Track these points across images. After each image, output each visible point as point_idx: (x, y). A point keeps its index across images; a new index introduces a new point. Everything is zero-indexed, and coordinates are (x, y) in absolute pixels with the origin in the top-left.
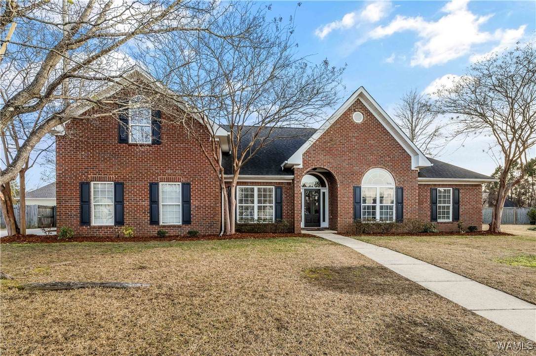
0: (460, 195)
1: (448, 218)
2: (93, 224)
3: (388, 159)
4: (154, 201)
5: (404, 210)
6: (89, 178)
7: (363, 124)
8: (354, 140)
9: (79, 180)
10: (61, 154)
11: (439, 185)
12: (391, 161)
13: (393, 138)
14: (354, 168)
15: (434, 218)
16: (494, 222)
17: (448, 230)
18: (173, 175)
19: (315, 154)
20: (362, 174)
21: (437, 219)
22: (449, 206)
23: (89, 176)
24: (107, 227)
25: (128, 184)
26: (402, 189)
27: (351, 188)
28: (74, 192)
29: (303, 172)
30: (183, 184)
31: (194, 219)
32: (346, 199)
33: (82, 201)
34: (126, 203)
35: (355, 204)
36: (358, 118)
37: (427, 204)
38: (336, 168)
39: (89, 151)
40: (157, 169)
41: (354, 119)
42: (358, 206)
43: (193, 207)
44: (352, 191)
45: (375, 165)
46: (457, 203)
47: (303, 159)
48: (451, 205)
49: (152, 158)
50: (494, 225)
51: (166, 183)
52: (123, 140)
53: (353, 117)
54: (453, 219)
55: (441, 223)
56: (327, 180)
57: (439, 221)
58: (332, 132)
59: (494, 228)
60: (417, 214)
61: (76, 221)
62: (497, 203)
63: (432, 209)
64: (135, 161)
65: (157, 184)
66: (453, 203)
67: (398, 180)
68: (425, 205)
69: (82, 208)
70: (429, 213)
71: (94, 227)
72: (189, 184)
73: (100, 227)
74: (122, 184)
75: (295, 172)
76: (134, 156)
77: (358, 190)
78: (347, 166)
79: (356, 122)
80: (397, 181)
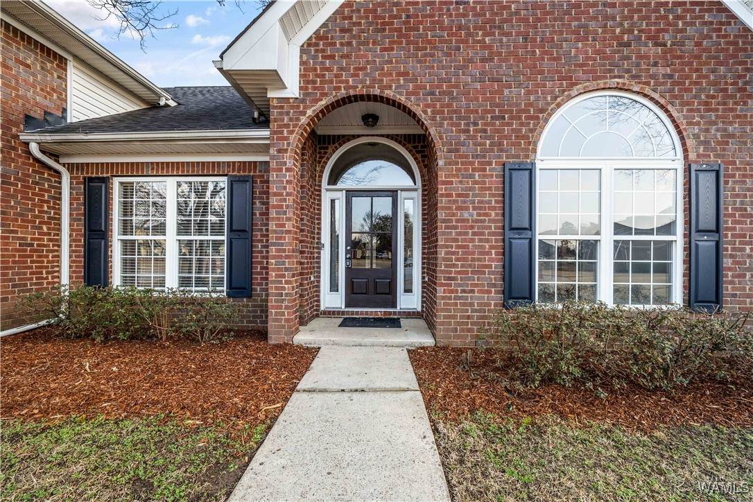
3: (652, 50)
5: (727, 262)
12: (669, 56)
14: (506, 92)
19: (349, 44)
20: (538, 116)
26: (718, 171)
27: (494, 170)
29: (303, 112)
32: (470, 214)
35: (509, 234)
38: (432, 94)
42: (520, 244)
44: (494, 181)
45: (596, 79)
47: (302, 63)
56: (416, 159)
67: (696, 136)
75: (274, 113)
77: (521, 179)
78: (478, 85)
80: (690, 142)
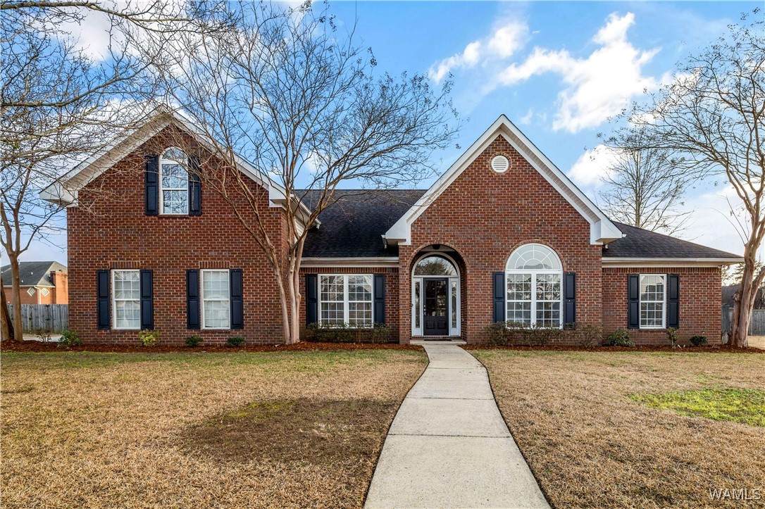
0: (681, 286)
1: (660, 323)
2: (115, 327)
3: (550, 228)
4: (193, 296)
5: (578, 310)
6: (108, 264)
7: (509, 173)
8: (493, 200)
9: (96, 267)
10: (74, 233)
11: (643, 270)
12: (556, 231)
13: (559, 194)
14: (494, 243)
15: (633, 323)
16: (736, 331)
17: (657, 343)
18: (219, 259)
19: (431, 223)
20: (506, 253)
21: (638, 324)
22: (661, 304)
23: (109, 262)
24: (131, 331)
25: (158, 272)
26: (574, 275)
27: (489, 275)
28: (90, 283)
29: (413, 251)
30: (232, 272)
31: (247, 322)
32: (480, 292)
33: (99, 296)
34: (156, 299)
35: (495, 300)
36: (500, 165)
37: (621, 301)
38: (464, 244)
39: (108, 227)
40: (196, 251)
41: (493, 167)
42: (500, 304)
43: (245, 304)
44: (490, 279)
45: (529, 239)
46: (674, 299)
47: (412, 231)
48: (664, 301)
49: (190, 235)
50: (736, 334)
51: (209, 270)
52: (152, 210)
53: (492, 165)
54: (667, 325)
55: (647, 331)
56: (458, 263)
57: (642, 327)
58: (457, 189)
59: (736, 341)
60: (600, 315)
61: (92, 323)
62: (741, 298)
63: (629, 308)
64: (167, 240)
65: (197, 272)
66: (667, 298)
67: (567, 262)
68: (618, 302)
69: (99, 305)
70: (625, 315)
71: (116, 332)
72: (240, 271)
73: (123, 332)
74: (151, 272)
75: (400, 252)
76: (166, 232)
77: (499, 277)
78: (483, 241)
79: (498, 171)
80: (565, 264)
